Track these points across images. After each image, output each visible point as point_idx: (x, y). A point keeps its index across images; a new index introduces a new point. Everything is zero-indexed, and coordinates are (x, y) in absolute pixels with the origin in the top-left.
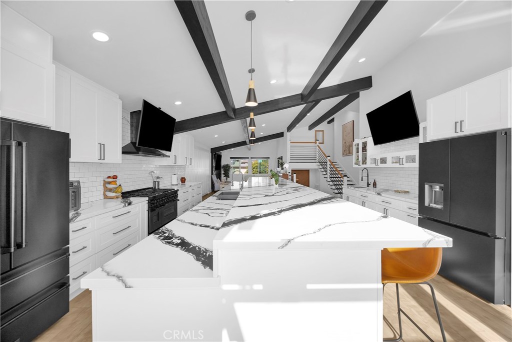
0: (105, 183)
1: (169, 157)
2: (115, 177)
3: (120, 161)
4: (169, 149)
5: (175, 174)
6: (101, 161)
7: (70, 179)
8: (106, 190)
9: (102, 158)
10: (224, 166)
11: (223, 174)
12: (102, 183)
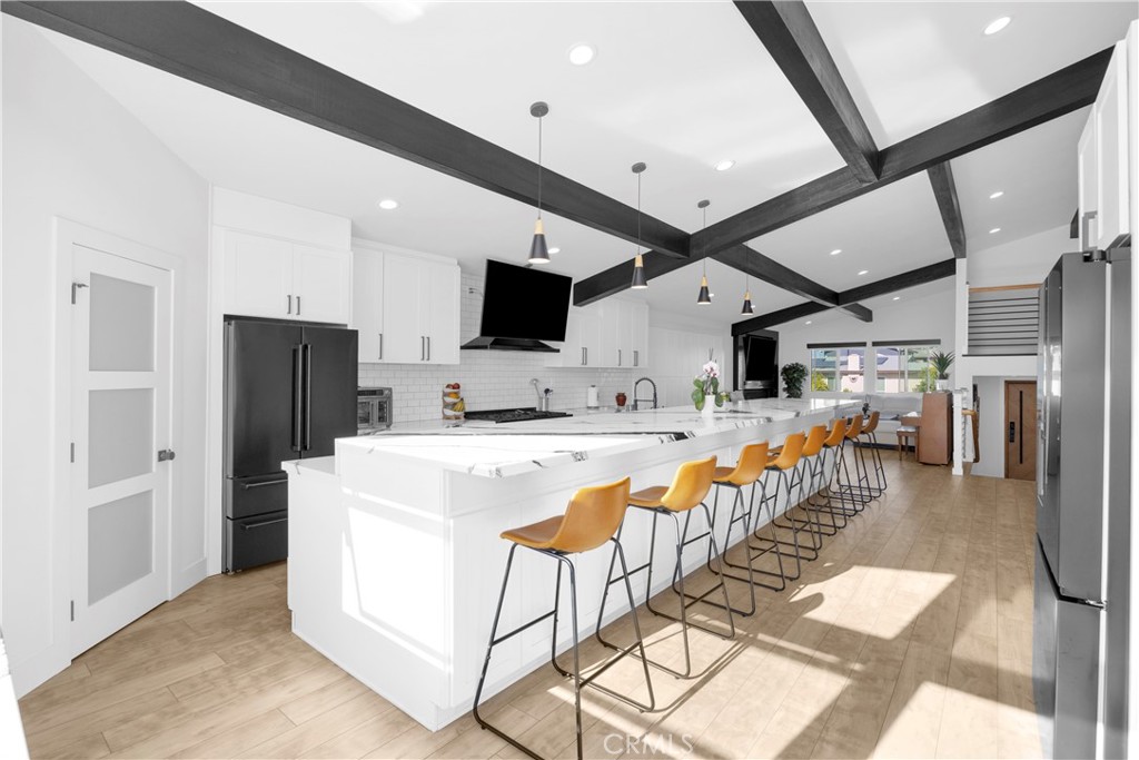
0: (445, 395)
1: (558, 351)
2: (457, 386)
3: (457, 362)
4: (561, 337)
5: (593, 386)
6: (425, 362)
7: (359, 384)
8: (446, 405)
9: (426, 357)
10: (785, 370)
11: (784, 390)
12: (441, 394)
